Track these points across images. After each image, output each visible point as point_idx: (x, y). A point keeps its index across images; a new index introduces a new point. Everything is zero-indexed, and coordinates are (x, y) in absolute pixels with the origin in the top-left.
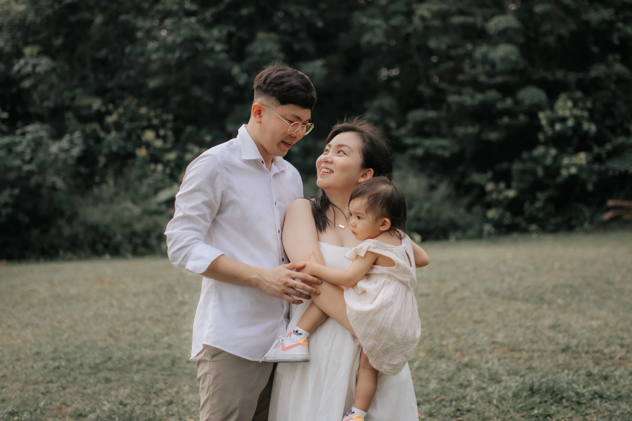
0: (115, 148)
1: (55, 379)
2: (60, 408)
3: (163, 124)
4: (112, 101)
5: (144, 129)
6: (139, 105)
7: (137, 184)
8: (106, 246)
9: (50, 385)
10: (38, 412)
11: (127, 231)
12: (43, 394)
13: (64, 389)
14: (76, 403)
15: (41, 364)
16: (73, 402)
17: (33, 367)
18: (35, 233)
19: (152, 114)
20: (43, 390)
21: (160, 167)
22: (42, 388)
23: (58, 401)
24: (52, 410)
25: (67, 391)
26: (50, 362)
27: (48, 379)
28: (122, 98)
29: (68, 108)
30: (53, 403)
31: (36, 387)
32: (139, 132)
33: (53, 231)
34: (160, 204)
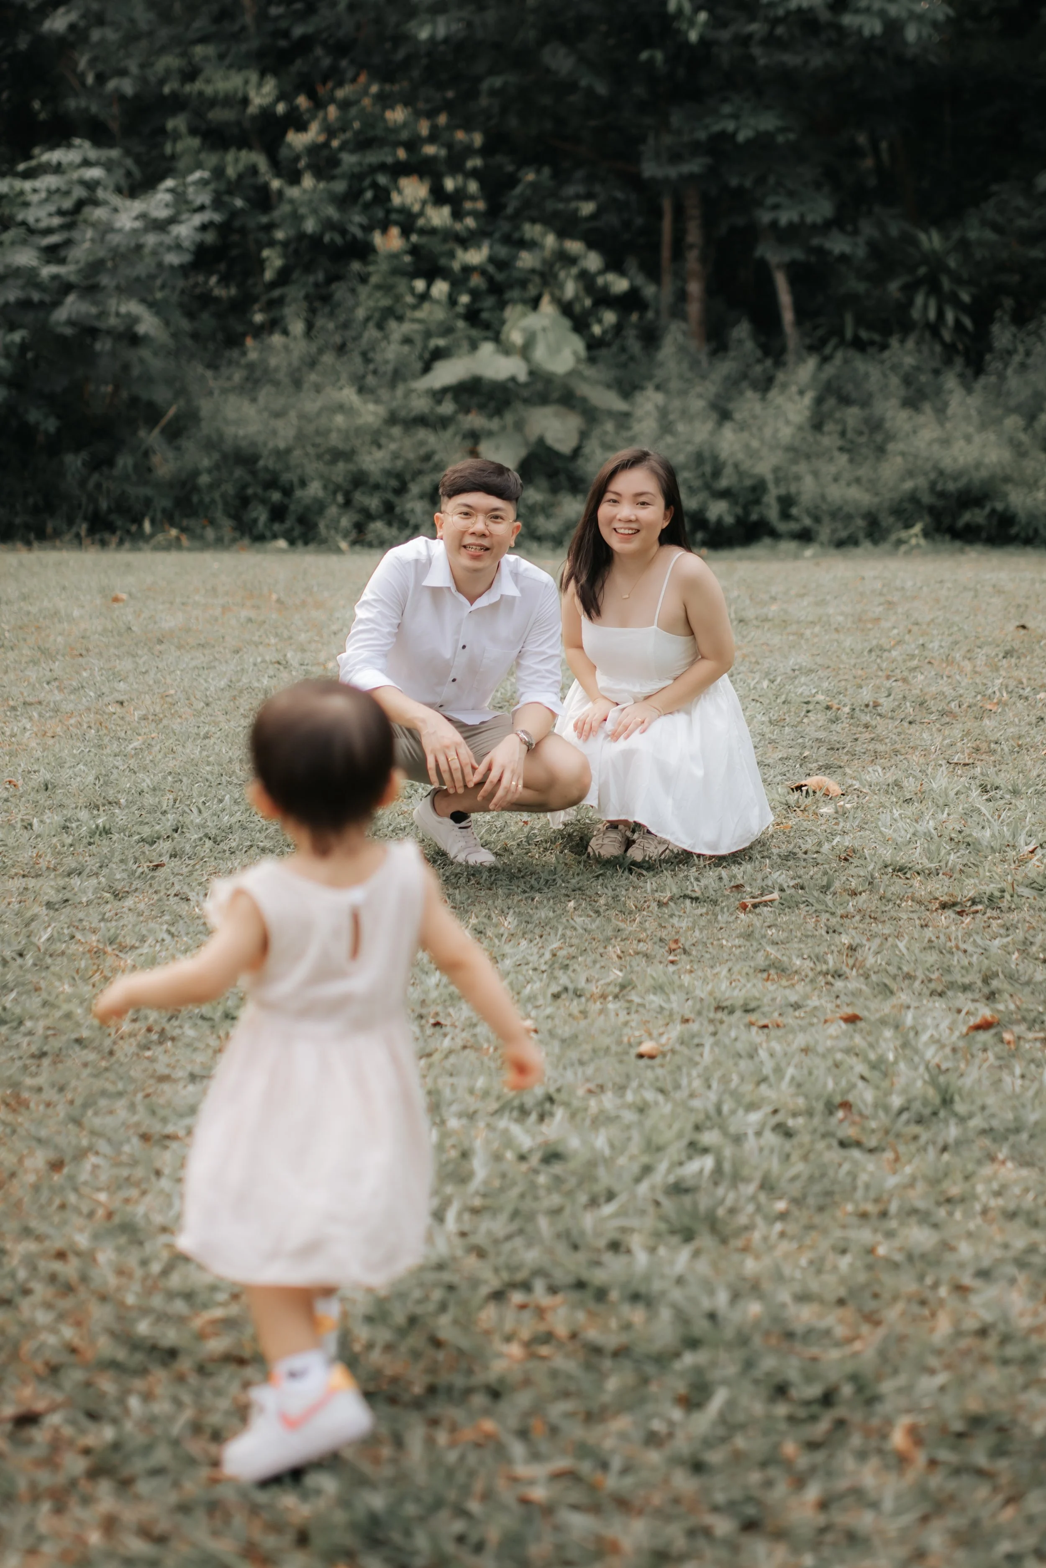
0: (310, 226)
1: (92, 864)
2: (98, 953)
3: (455, 163)
4: (307, 86)
5: (400, 170)
6: (385, 101)
7: (372, 333)
8: (278, 513)
9: (76, 881)
10: (29, 960)
11: (340, 471)
12: (49, 905)
13: (118, 896)
14: (150, 941)
15: (54, 819)
16: (143, 940)
17: (28, 826)
18: (74, 462)
19: (424, 128)
20: (51, 895)
21: (440, 288)
22: (48, 889)
23: (94, 931)
24: (72, 958)
25: (129, 902)
26: (84, 815)
27: (71, 863)
28: (335, 76)
29: (177, 103)
30: (79, 936)
31: (31, 883)
32: (382, 180)
33: (124, 462)
34: (438, 395)
